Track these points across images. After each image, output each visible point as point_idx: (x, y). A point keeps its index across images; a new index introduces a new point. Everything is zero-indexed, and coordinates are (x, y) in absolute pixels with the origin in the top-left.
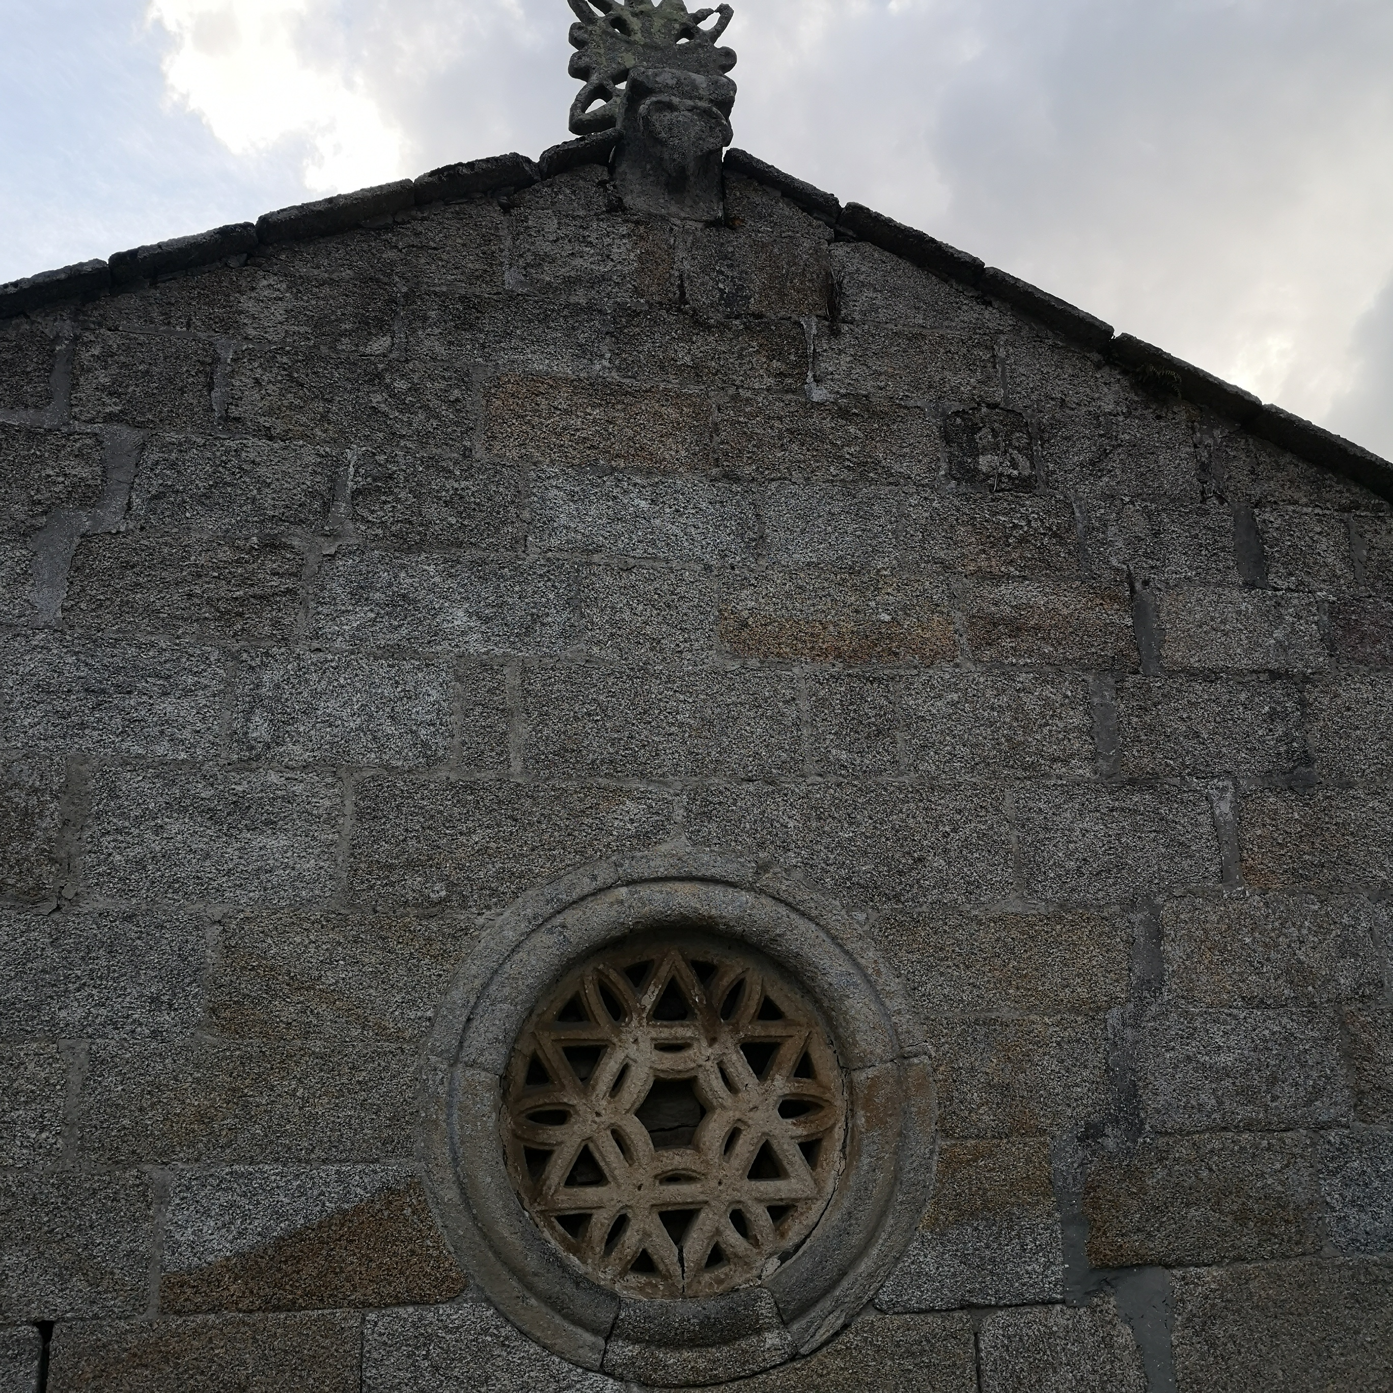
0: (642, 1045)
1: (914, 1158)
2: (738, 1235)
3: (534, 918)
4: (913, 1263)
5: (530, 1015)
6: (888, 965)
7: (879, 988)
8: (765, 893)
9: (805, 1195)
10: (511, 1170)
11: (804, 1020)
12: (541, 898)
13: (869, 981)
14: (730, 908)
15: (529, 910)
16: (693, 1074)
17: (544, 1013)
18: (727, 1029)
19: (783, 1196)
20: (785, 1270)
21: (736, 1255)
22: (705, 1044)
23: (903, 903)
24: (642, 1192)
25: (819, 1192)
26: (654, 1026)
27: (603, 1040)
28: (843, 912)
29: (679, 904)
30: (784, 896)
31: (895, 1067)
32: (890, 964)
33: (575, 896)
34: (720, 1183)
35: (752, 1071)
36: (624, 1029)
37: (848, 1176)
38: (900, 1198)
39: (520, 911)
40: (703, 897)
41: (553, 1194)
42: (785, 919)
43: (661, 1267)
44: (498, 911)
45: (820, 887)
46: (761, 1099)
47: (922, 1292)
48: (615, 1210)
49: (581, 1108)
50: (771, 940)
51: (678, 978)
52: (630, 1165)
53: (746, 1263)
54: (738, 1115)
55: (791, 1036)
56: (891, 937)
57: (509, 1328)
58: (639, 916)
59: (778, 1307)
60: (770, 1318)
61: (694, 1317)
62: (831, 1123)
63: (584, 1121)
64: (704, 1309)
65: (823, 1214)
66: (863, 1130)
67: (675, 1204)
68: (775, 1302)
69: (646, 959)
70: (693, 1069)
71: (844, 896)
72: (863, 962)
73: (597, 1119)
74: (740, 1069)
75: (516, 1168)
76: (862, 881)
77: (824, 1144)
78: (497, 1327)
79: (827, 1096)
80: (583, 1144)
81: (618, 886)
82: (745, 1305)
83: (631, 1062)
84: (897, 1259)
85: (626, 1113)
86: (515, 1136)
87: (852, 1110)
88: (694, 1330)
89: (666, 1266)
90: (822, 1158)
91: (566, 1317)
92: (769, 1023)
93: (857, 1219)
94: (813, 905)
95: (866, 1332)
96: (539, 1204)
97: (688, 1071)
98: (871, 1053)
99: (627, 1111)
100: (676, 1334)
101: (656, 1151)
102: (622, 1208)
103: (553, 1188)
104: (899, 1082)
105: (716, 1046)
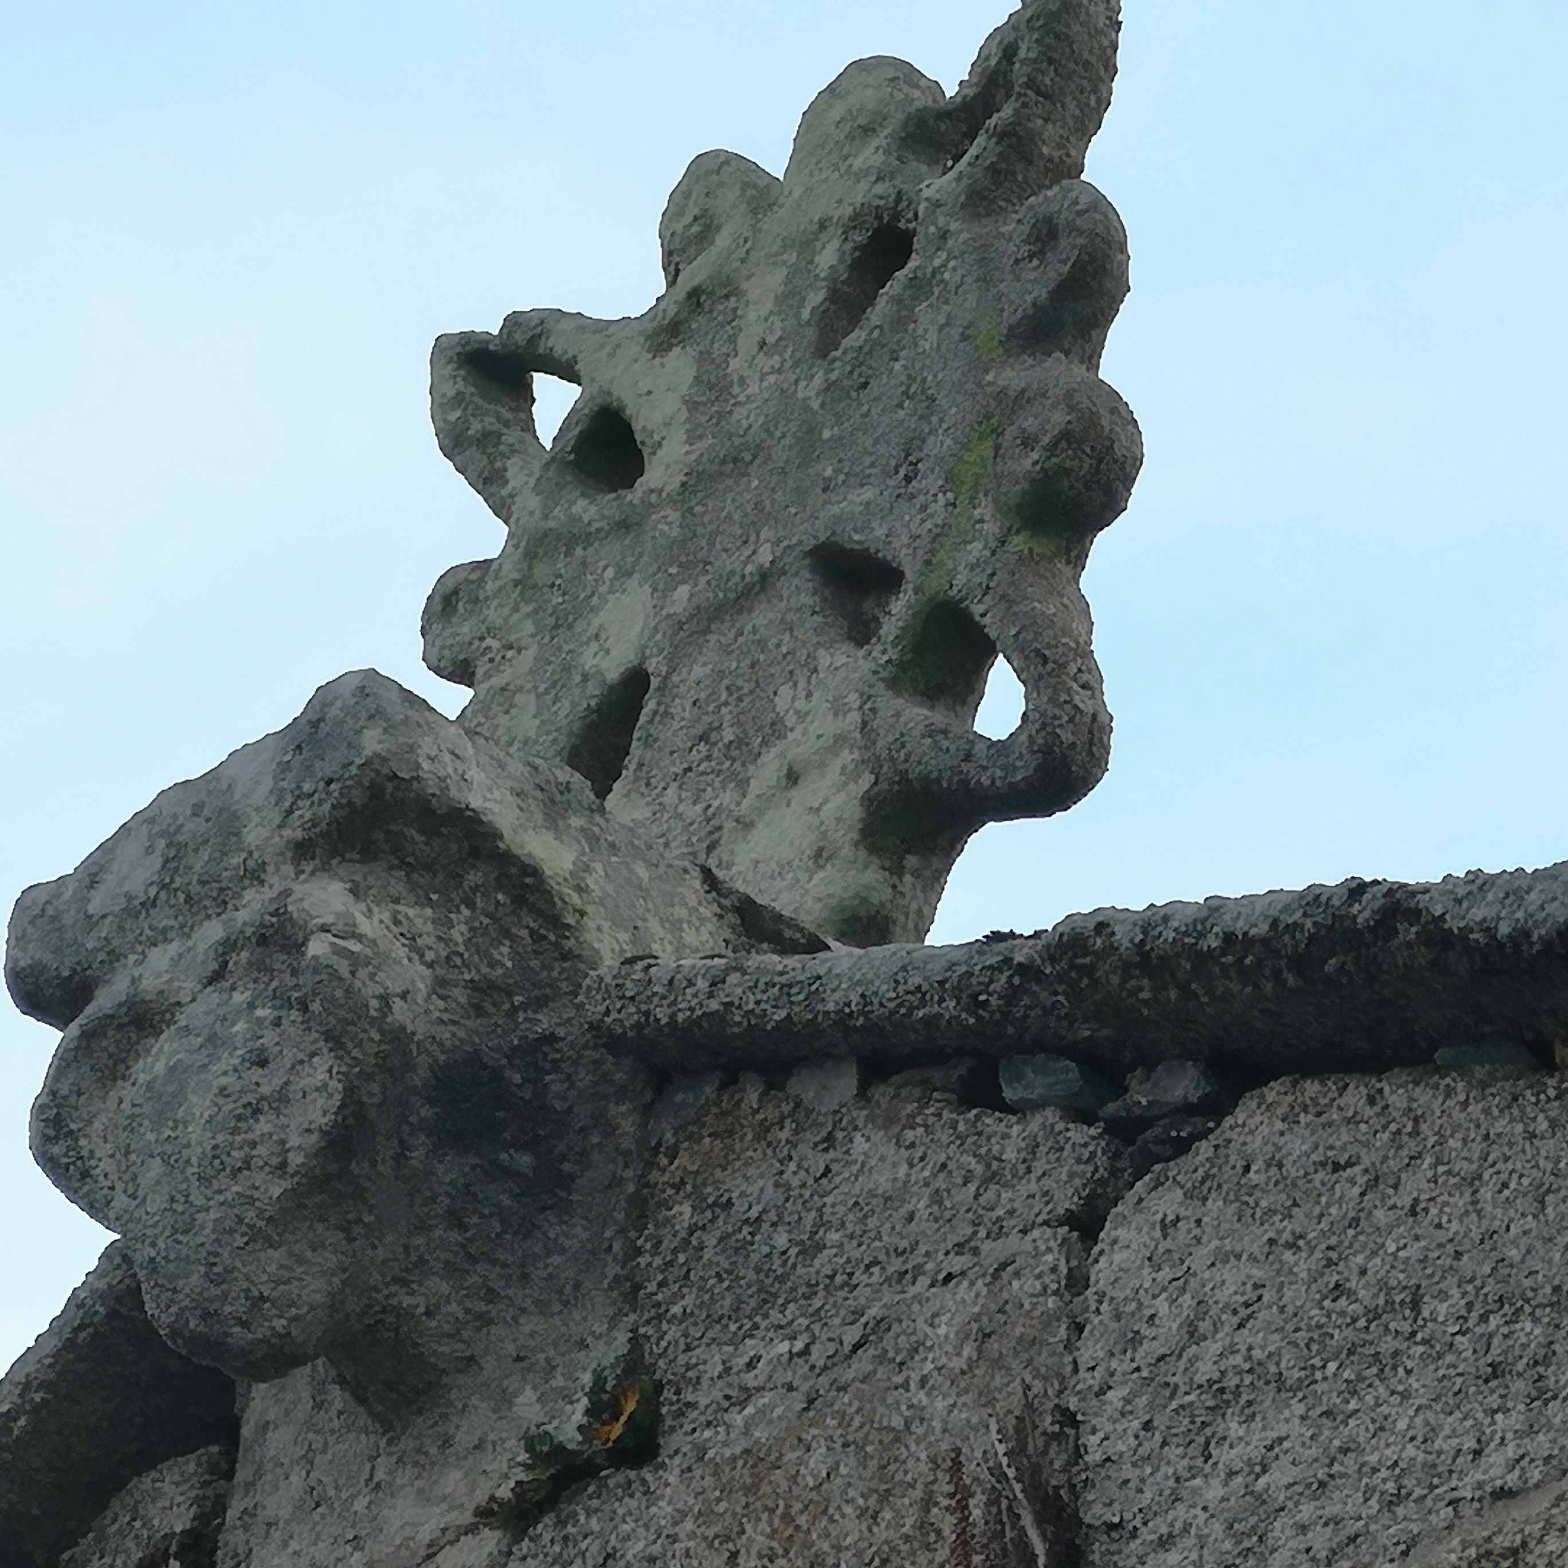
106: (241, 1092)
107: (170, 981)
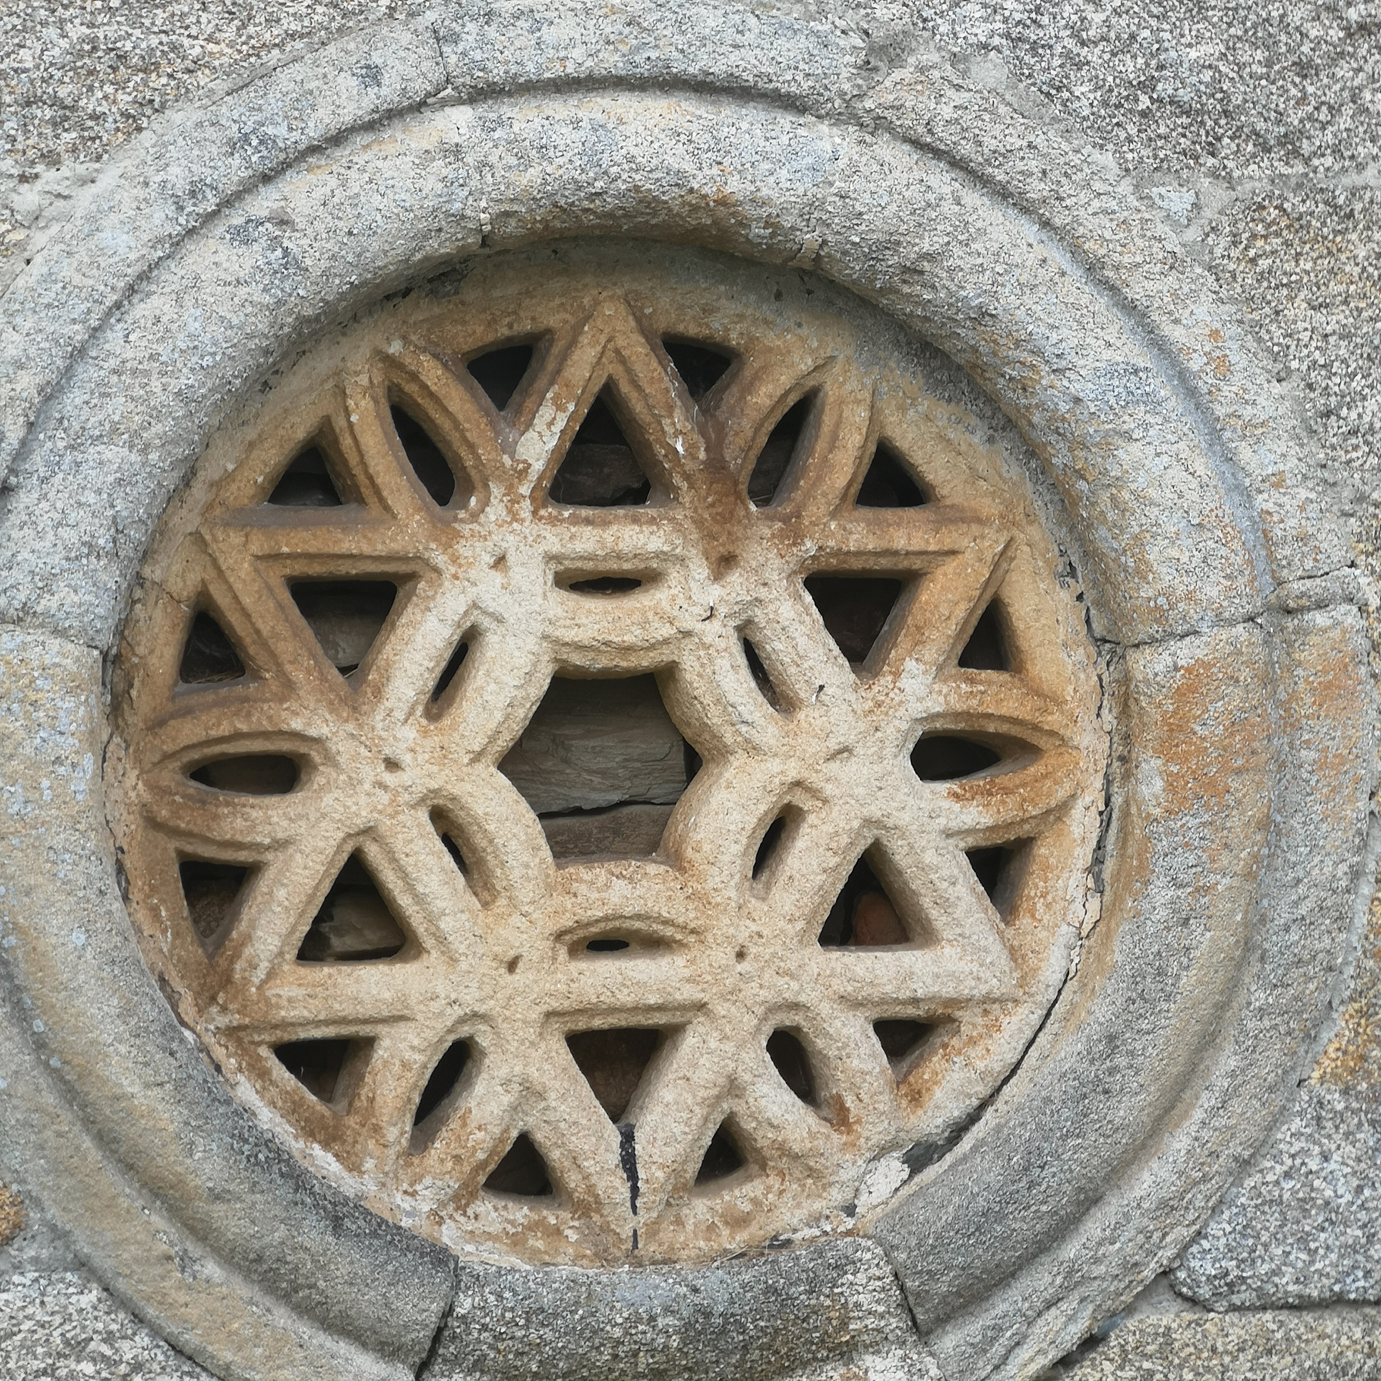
0: (517, 573)
1: (1301, 890)
2: (789, 1097)
3: (193, 194)
4: (1287, 1175)
5: (187, 481)
6: (1251, 344)
7: (1220, 411)
8: (890, 129)
9: (984, 989)
10: (142, 915)
11: (990, 507)
12: (210, 132)
13: (1192, 393)
14: (783, 174)
15: (174, 170)
16: (664, 656)
17: (229, 477)
18: (767, 532)
19: (920, 994)
20: (922, 1191)
21: (784, 1150)
22: (700, 570)
23: (1307, 161)
24: (521, 977)
25: (1022, 983)
26: (553, 521)
27: (405, 559)
28: (1125, 187)
29: (631, 159)
30: (946, 136)
31: (1258, 636)
32: (1260, 340)
33: (314, 132)
34: (741, 955)
35: (836, 650)
36: (466, 529)
37: (1108, 936)
38: (1260, 998)
39: (150, 171)
40: (703, 139)
41: (264, 982)
42: (949, 207)
43: (572, 1180)
44: (81, 169)
45: (1056, 109)
46: (862, 726)
47: (1313, 1253)
48: (441, 1026)
49: (342, 747)
50: (906, 270)
51: (625, 388)
52: (485, 905)
53: (812, 1172)
54: (793, 772)
55: (953, 553)
56: (1264, 264)
57: (143, 1339)
58: (510, 194)
59: (902, 1288)
60: (882, 1316)
61: (668, 1310)
62: (1061, 794)
63: (353, 783)
64: (696, 1290)
65: (1032, 1042)
66: (1157, 812)
67: (613, 1010)
68: (896, 1275)
69: (528, 327)
70: (666, 642)
71: (1130, 140)
72: (1176, 334)
73: (389, 778)
74: (802, 641)
75: (154, 911)
76: (1185, 95)
77: (1042, 850)
78: (109, 1338)
79: (1053, 720)
80: (349, 848)
81: (444, 103)
82: (810, 1282)
83: (486, 622)
84: (1244, 1165)
85: (473, 761)
86: (152, 823)
87: (1123, 759)
88: (666, 1346)
89: (586, 1177)
90: (1030, 891)
91: (304, 1310)
92: (889, 514)
93: (1131, 1053)
94: (1034, 165)
95: (1150, 1357)
96: (224, 1009)
97: (653, 647)
98: (1189, 597)
99: (477, 757)
100: (615, 1357)
101: (559, 867)
102: (462, 1021)
103: (264, 966)
104: (1268, 680)
105: (735, 578)
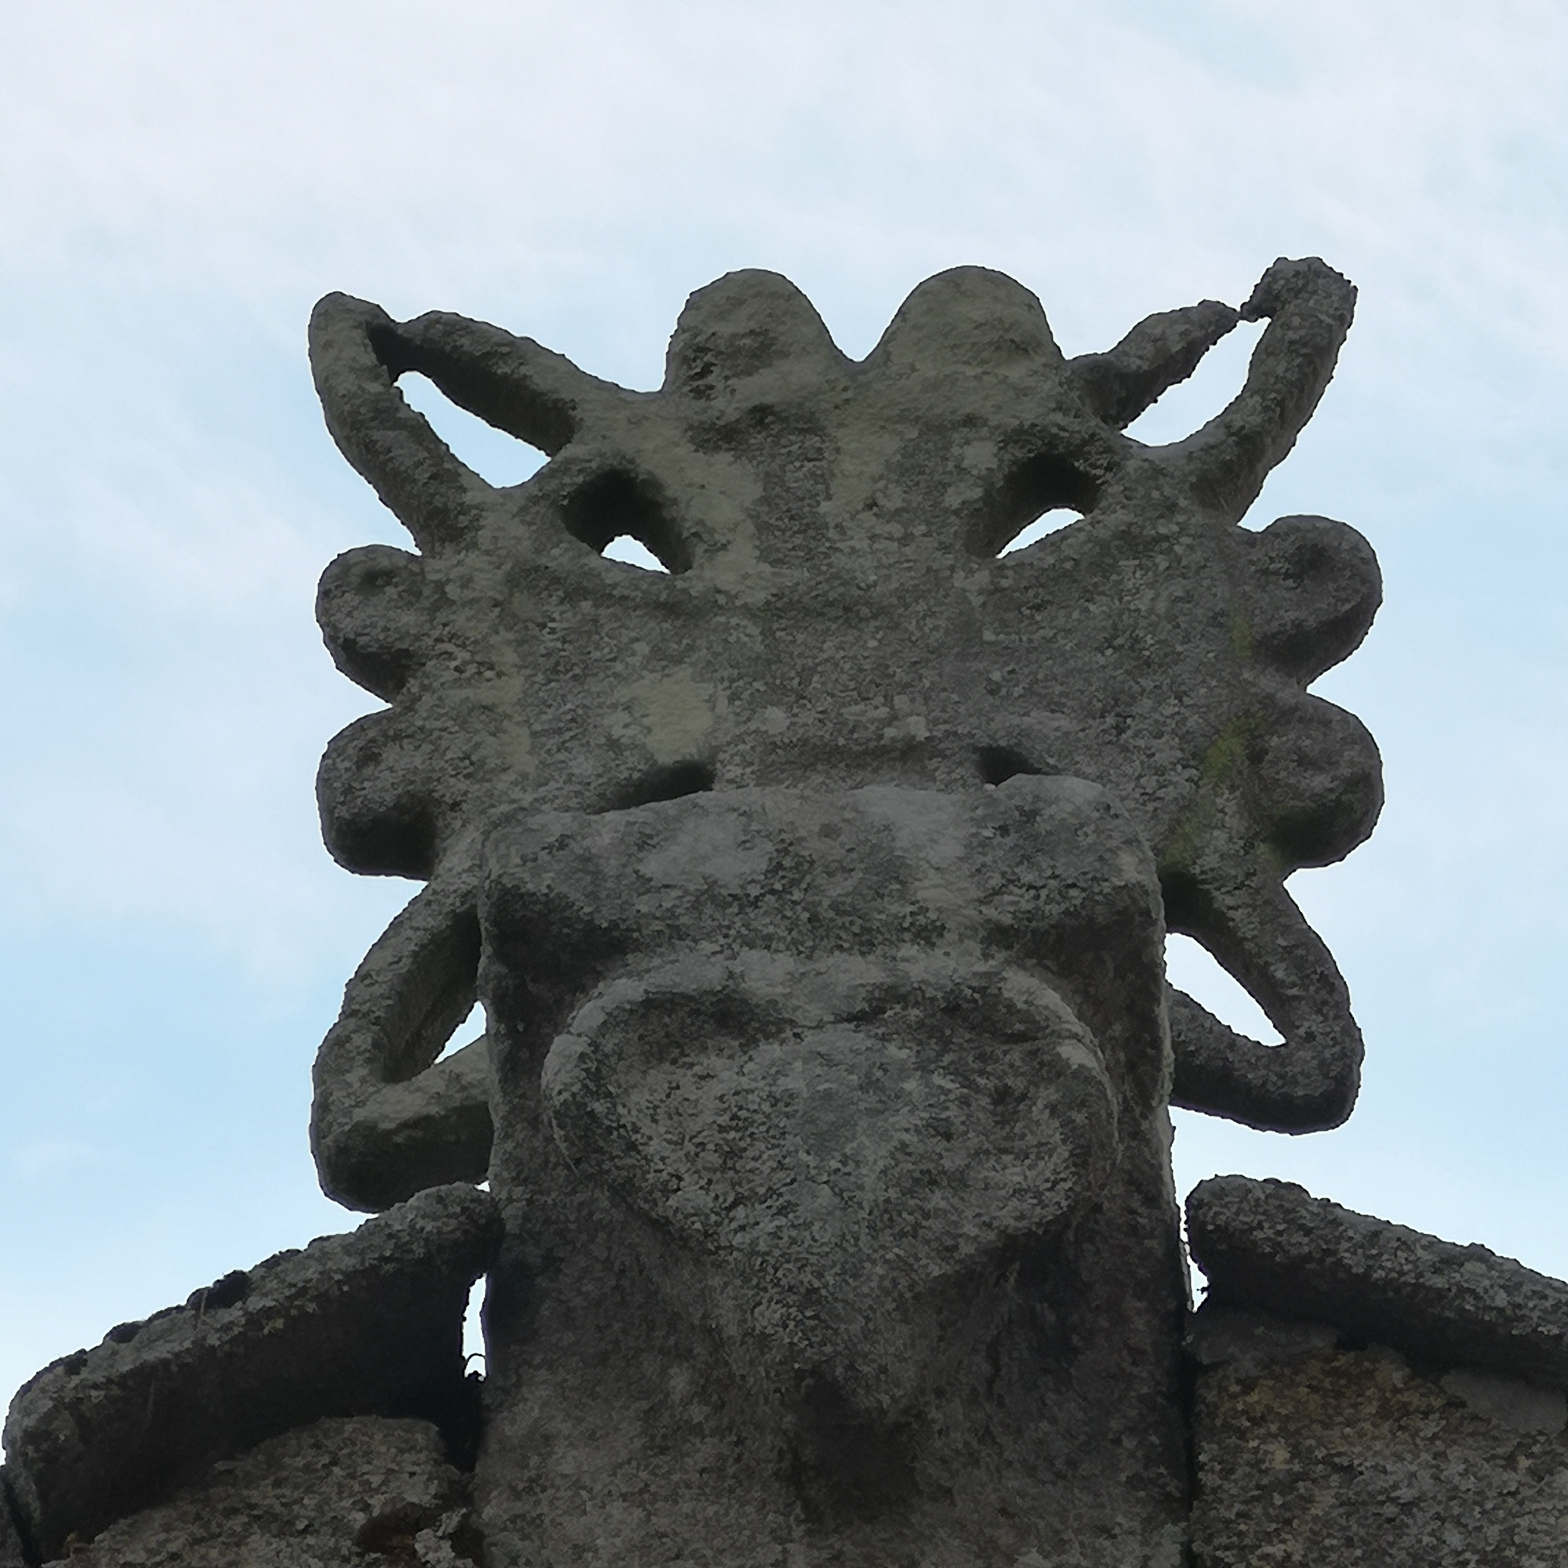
106: (922, 1156)
107: (787, 996)
